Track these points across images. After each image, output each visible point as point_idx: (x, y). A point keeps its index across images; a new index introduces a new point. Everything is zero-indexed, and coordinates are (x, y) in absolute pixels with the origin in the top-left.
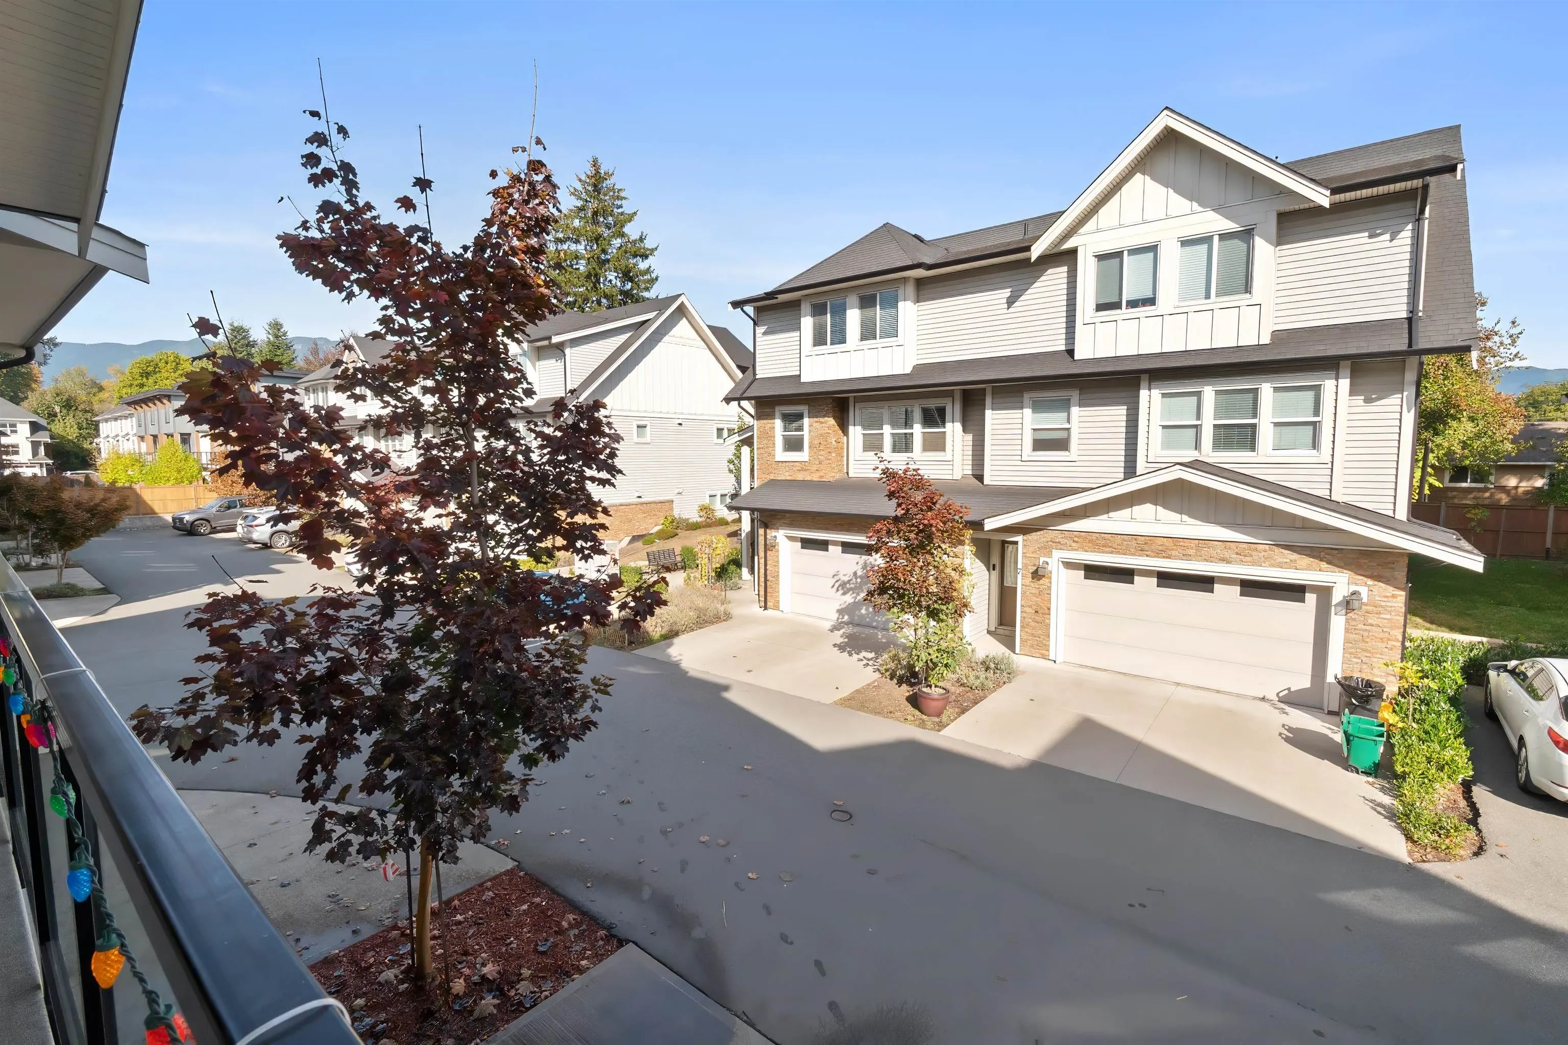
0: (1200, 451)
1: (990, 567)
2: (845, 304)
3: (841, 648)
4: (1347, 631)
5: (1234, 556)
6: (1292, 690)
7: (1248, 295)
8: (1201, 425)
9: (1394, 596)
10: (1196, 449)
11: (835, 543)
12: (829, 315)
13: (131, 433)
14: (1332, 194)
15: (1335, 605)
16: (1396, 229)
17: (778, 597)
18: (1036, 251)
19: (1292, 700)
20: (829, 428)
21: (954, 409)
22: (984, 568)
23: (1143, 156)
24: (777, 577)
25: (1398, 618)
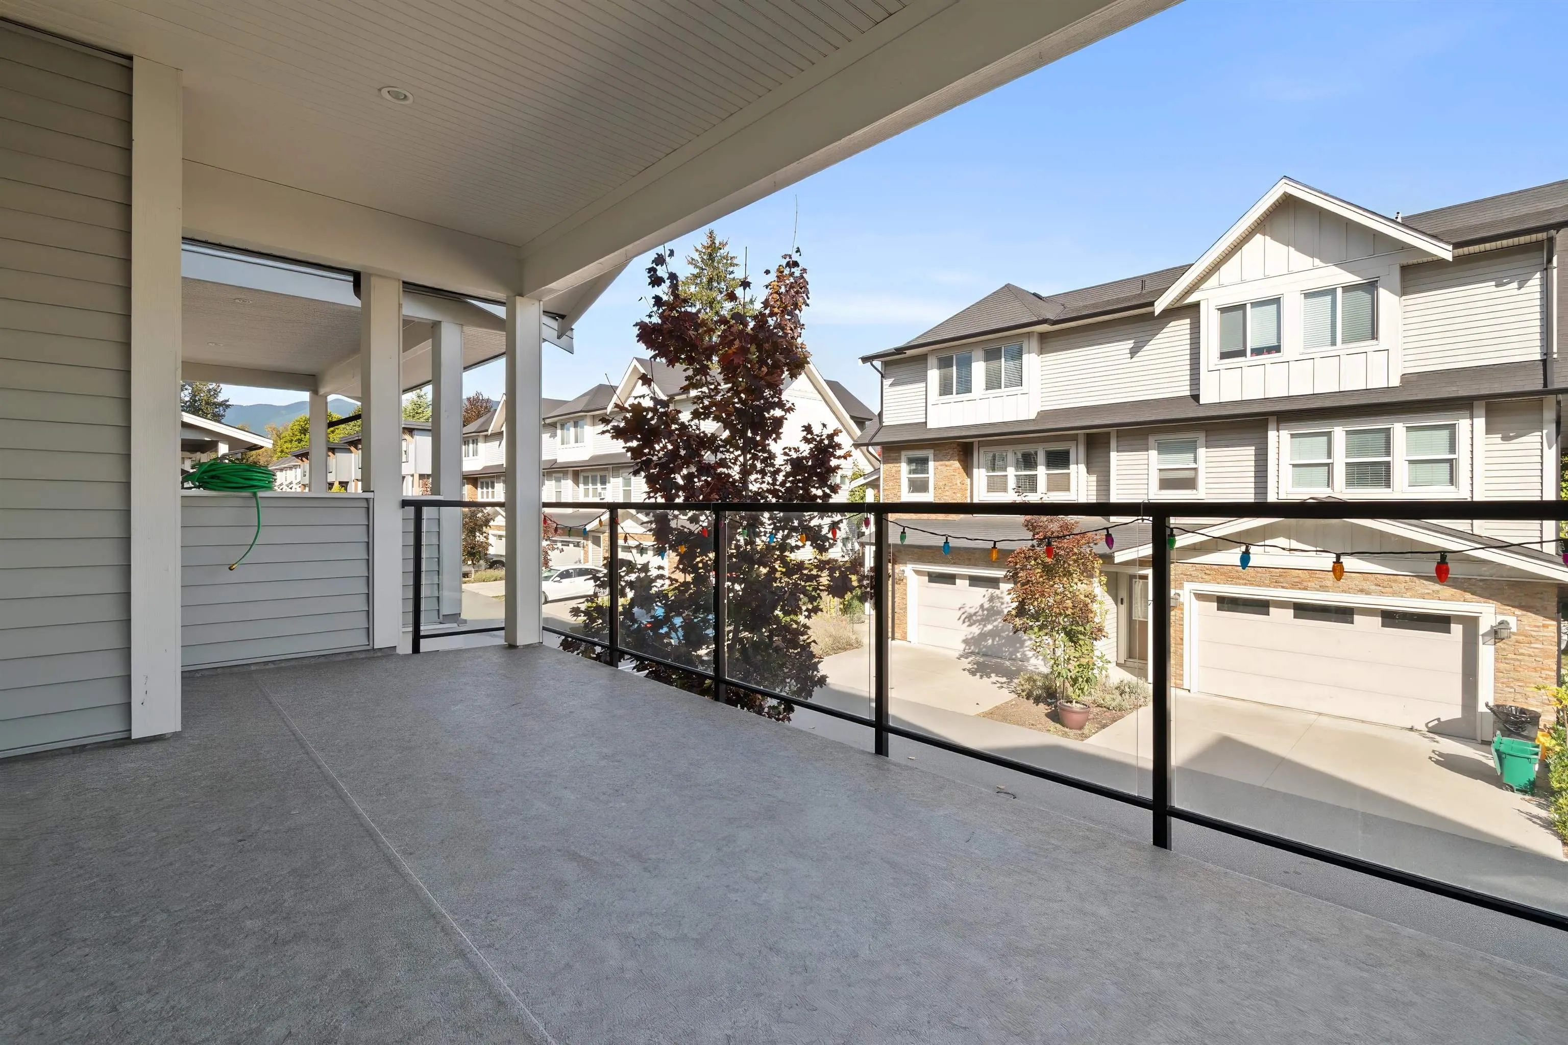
0: (1333, 489)
1: (1118, 600)
2: (971, 357)
3: (973, 673)
4: (1496, 660)
5: (1374, 587)
6: (1442, 720)
7: (1374, 342)
8: (1333, 463)
9: (1544, 626)
10: (1328, 486)
11: (962, 577)
12: (955, 368)
13: (295, 482)
14: (1454, 249)
15: (1483, 635)
16: (1522, 278)
17: (905, 628)
18: (1160, 306)
19: (1440, 729)
20: (955, 470)
21: (1077, 452)
22: (1112, 602)
23: (1262, 219)
24: (905, 609)
25: (1551, 647)
